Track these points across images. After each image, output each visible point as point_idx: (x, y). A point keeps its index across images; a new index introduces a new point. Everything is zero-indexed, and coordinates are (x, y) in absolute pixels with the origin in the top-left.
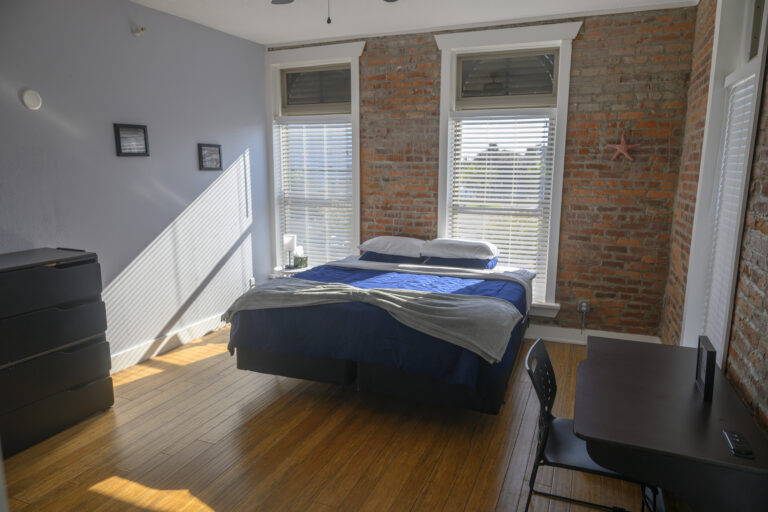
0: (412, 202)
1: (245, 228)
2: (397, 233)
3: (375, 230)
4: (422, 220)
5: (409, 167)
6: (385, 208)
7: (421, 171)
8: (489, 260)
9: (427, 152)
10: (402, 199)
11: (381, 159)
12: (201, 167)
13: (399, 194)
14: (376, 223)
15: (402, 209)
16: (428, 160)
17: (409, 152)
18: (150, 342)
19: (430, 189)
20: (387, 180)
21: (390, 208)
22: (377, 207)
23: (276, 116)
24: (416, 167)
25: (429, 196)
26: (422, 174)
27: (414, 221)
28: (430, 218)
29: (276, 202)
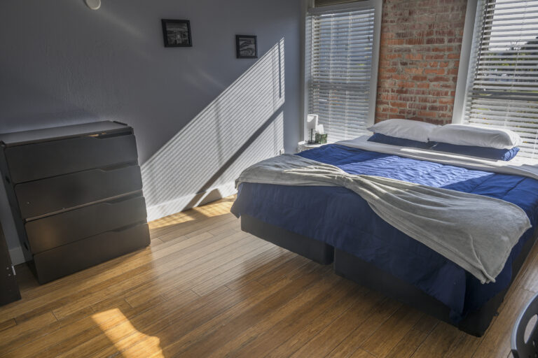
0: (428, 86)
1: (278, 107)
2: (411, 116)
3: (389, 113)
4: (437, 104)
5: (428, 50)
6: (400, 92)
7: (441, 54)
8: (506, 150)
9: (450, 33)
10: (418, 83)
11: (401, 43)
12: (238, 56)
13: (416, 78)
14: (391, 106)
15: (418, 93)
16: (450, 41)
17: (430, 34)
18: (193, 195)
19: (448, 74)
20: (404, 64)
21: (406, 92)
22: (393, 91)
23: (309, 7)
24: (436, 50)
25: (447, 80)
26: (442, 57)
27: (428, 105)
28: (446, 103)
29: (306, 86)
